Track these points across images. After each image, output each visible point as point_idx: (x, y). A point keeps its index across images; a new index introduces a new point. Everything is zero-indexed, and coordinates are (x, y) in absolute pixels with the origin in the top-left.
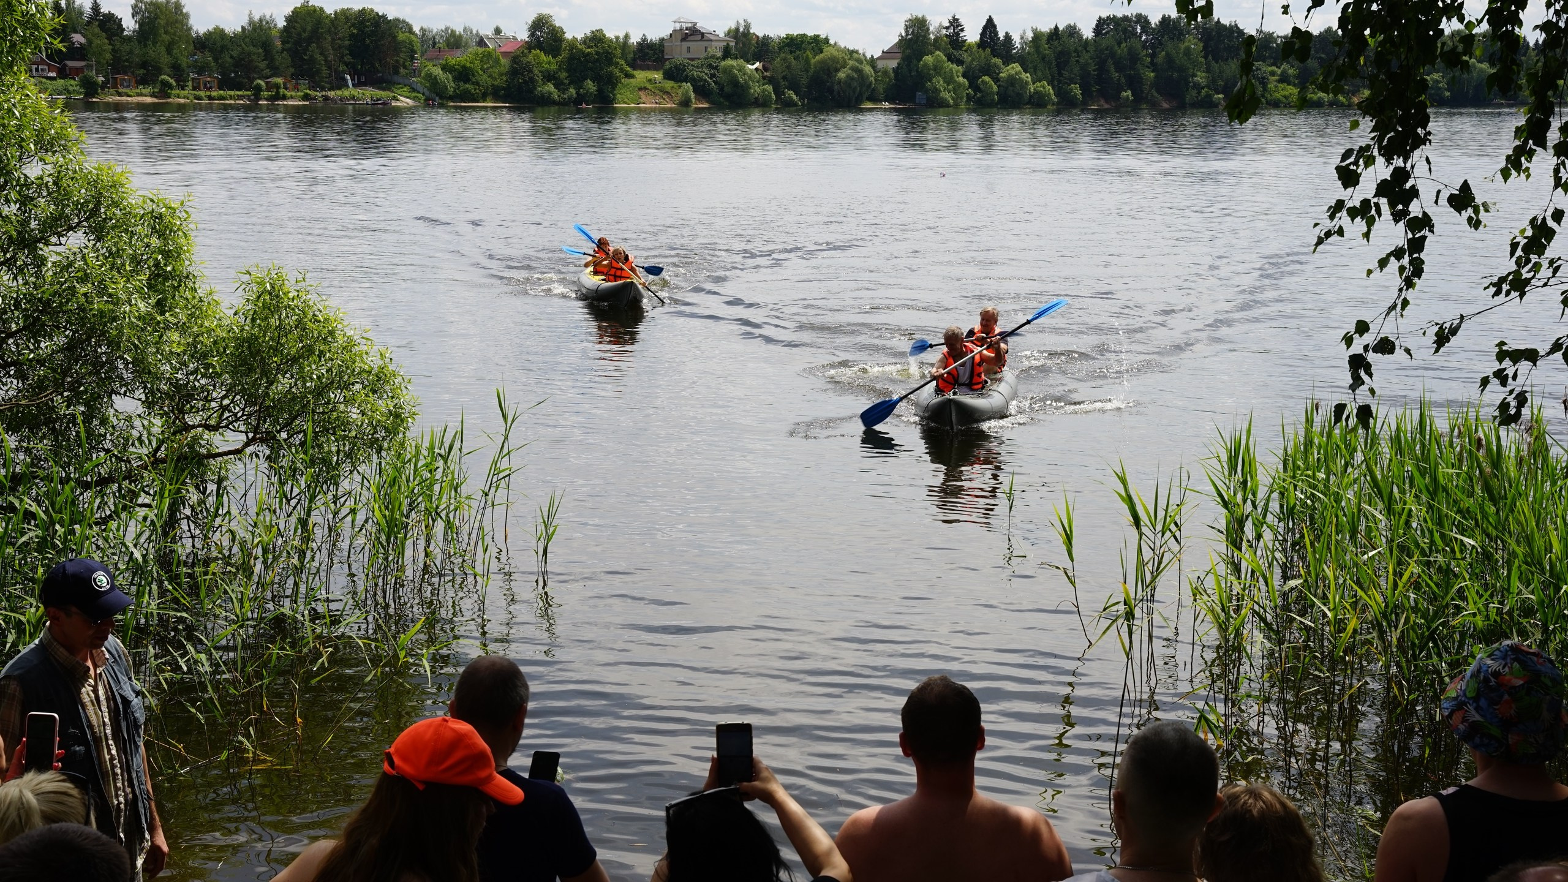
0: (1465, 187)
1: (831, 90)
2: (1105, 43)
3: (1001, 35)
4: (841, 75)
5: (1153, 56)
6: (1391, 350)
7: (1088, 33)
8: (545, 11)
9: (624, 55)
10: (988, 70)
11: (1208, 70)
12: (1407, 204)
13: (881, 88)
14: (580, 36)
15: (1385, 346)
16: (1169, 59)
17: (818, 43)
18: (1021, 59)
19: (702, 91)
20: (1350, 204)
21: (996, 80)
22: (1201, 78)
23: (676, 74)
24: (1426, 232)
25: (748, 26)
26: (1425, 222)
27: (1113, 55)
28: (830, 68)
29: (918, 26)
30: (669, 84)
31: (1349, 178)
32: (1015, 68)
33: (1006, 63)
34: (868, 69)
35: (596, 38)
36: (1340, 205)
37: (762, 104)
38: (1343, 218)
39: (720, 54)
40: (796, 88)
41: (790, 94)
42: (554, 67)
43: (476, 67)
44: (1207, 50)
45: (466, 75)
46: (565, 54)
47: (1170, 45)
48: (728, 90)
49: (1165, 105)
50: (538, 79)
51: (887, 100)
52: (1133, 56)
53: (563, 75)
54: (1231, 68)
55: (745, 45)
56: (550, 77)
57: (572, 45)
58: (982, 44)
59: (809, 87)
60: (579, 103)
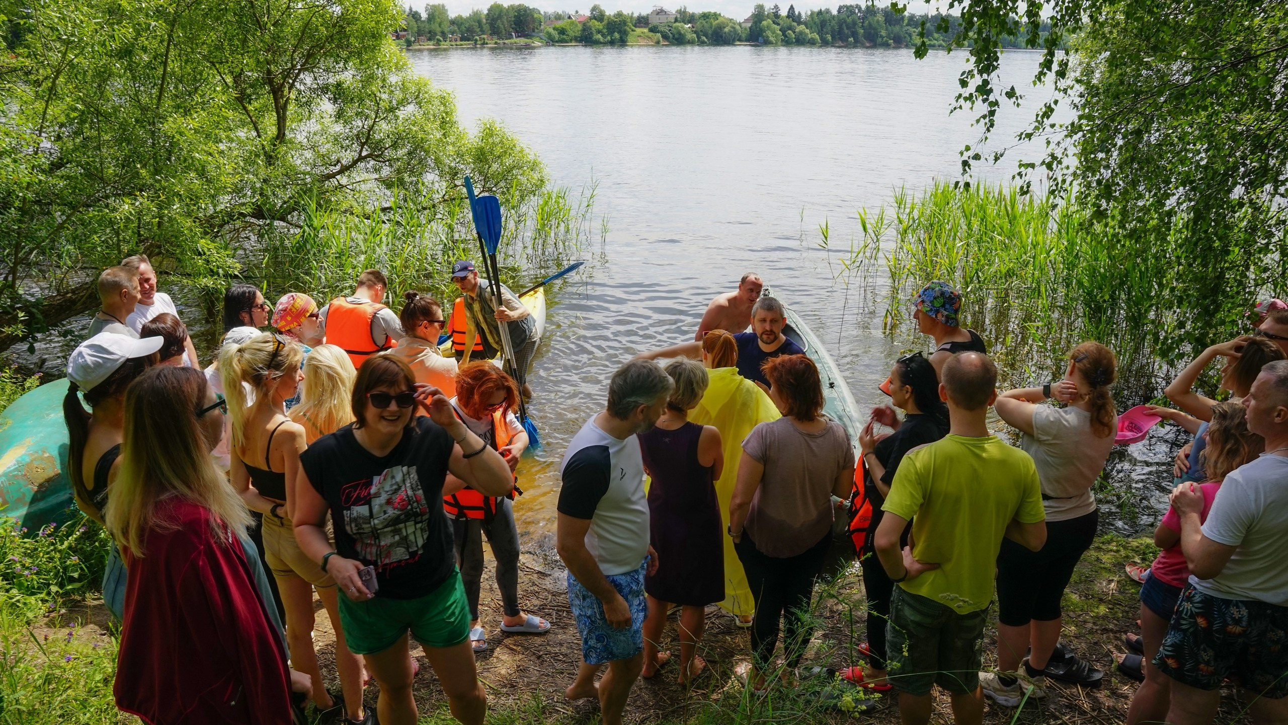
0: (1013, 88)
1: (721, 37)
2: (843, 16)
3: (797, 13)
4: (726, 30)
5: (863, 23)
6: (979, 159)
7: (835, 12)
8: (597, 3)
9: (631, 22)
10: (791, 28)
11: (887, 29)
12: (988, 96)
13: (744, 36)
14: (612, 14)
15: (977, 157)
16: (870, 24)
17: (716, 16)
18: (805, 24)
19: (665, 37)
20: (964, 95)
21: (794, 32)
22: (883, 33)
23: (653, 30)
24: (996, 108)
25: (685, 8)
26: (996, 103)
27: (845, 22)
28: (721, 27)
29: (760, 8)
30: (651, 34)
31: (964, 84)
32: (802, 27)
33: (799, 25)
34: (738, 27)
35: (619, 14)
36: (960, 95)
37: (691, 43)
38: (961, 101)
39: (673, 21)
40: (706, 35)
41: (704, 38)
42: (601, 27)
43: (568, 28)
44: (886, 21)
45: (562, 31)
46: (605, 22)
47: (870, 18)
48: (676, 36)
49: (868, 45)
50: (594, 33)
51: (747, 40)
52: (854, 23)
53: (605, 31)
54: (896, 29)
55: (684, 16)
56: (599, 32)
57: (609, 18)
58: (788, 17)
59: (712, 35)
60: (612, 43)
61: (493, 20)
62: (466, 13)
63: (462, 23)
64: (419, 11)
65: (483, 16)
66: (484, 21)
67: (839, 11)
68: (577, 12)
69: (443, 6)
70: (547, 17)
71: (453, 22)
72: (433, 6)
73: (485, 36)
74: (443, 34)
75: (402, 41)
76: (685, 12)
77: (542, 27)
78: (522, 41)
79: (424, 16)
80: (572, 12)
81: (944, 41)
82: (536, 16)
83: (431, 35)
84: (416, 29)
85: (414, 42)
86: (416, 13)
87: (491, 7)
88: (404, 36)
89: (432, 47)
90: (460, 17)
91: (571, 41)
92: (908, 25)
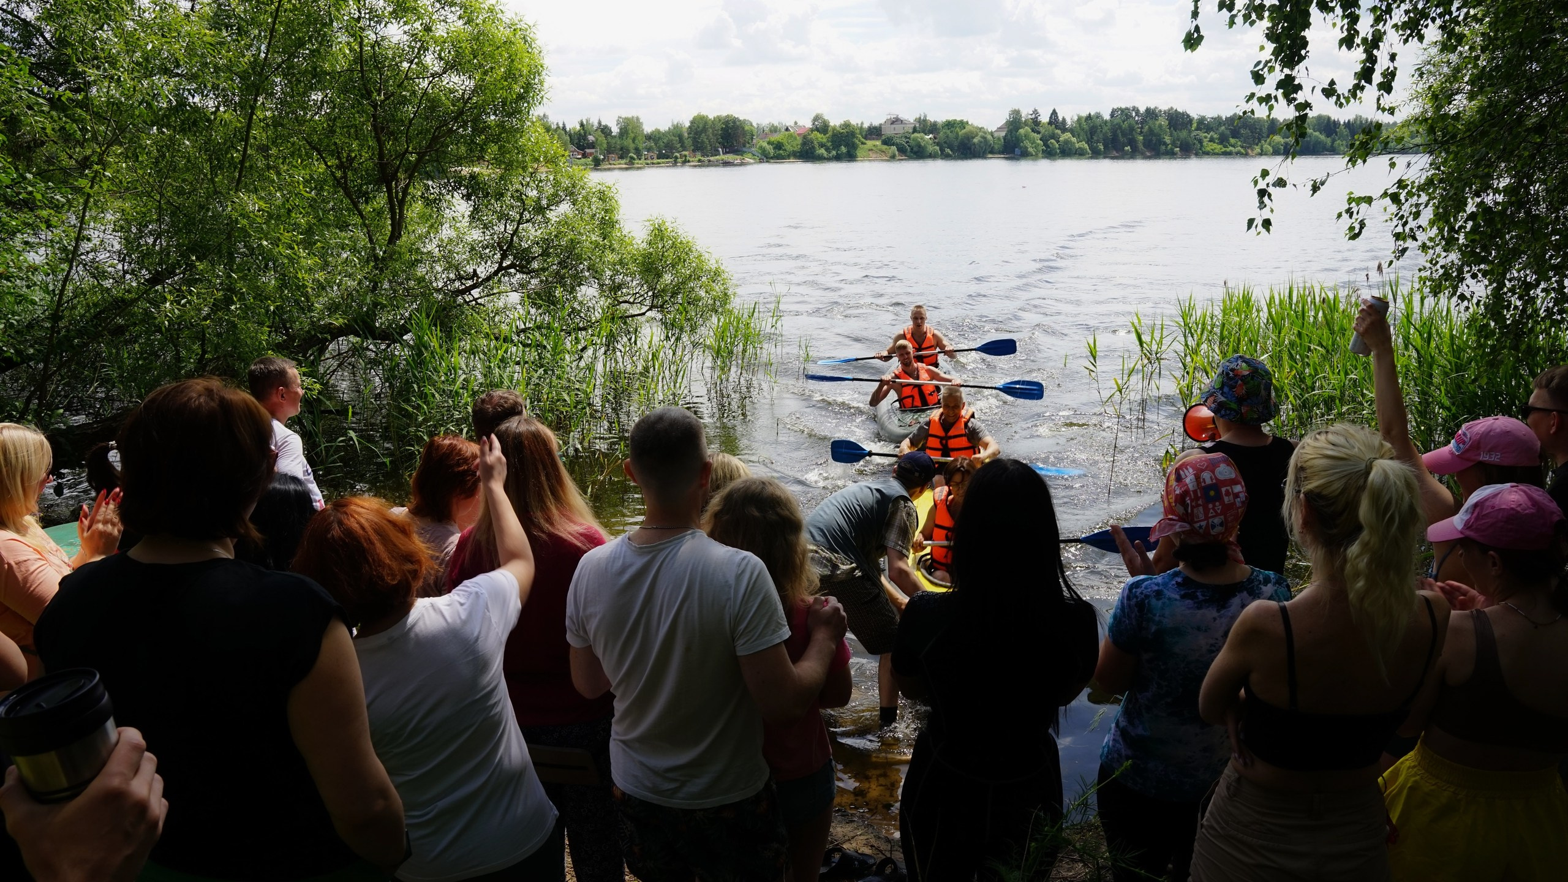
1: (970, 149)
2: (1116, 122)
3: (1060, 119)
4: (975, 140)
5: (1142, 128)
7: (1107, 116)
8: (819, 112)
9: (861, 133)
10: (1053, 136)
11: (1171, 135)
13: (996, 147)
14: (838, 124)
16: (1151, 130)
17: (963, 124)
18: (1072, 131)
19: (901, 150)
21: (1058, 142)
22: (1168, 139)
23: (887, 142)
25: (925, 116)
27: (1120, 127)
28: (969, 137)
29: (1016, 113)
30: (884, 147)
32: (1068, 135)
33: (1063, 132)
34: (989, 137)
35: (847, 125)
37: (932, 156)
39: (911, 131)
40: (951, 147)
41: (948, 151)
42: (825, 140)
43: (785, 141)
44: (1170, 125)
45: (778, 146)
46: (830, 133)
47: (1151, 122)
48: (915, 149)
49: (1148, 154)
50: (817, 146)
51: (1000, 153)
52: (1132, 129)
53: (829, 144)
54: (1183, 134)
55: (924, 126)
56: (822, 145)
57: (834, 129)
58: (1050, 123)
59: (958, 147)
60: (838, 158)
61: (696, 133)
62: (664, 126)
63: (659, 138)
64: (609, 125)
65: (684, 130)
66: (686, 135)
67: (1112, 115)
68: (796, 123)
69: (638, 119)
70: (763, 133)
71: (649, 137)
72: (626, 118)
73: (686, 153)
74: (638, 151)
75: (589, 160)
76: (925, 120)
77: (754, 141)
78: (730, 157)
79: (615, 130)
80: (790, 123)
81: (1242, 147)
82: (746, 128)
83: (623, 153)
84: (605, 146)
85: (603, 159)
86: (606, 127)
87: (694, 119)
88: (591, 154)
89: (624, 166)
90: (658, 131)
91: (788, 157)
92: (1198, 129)
